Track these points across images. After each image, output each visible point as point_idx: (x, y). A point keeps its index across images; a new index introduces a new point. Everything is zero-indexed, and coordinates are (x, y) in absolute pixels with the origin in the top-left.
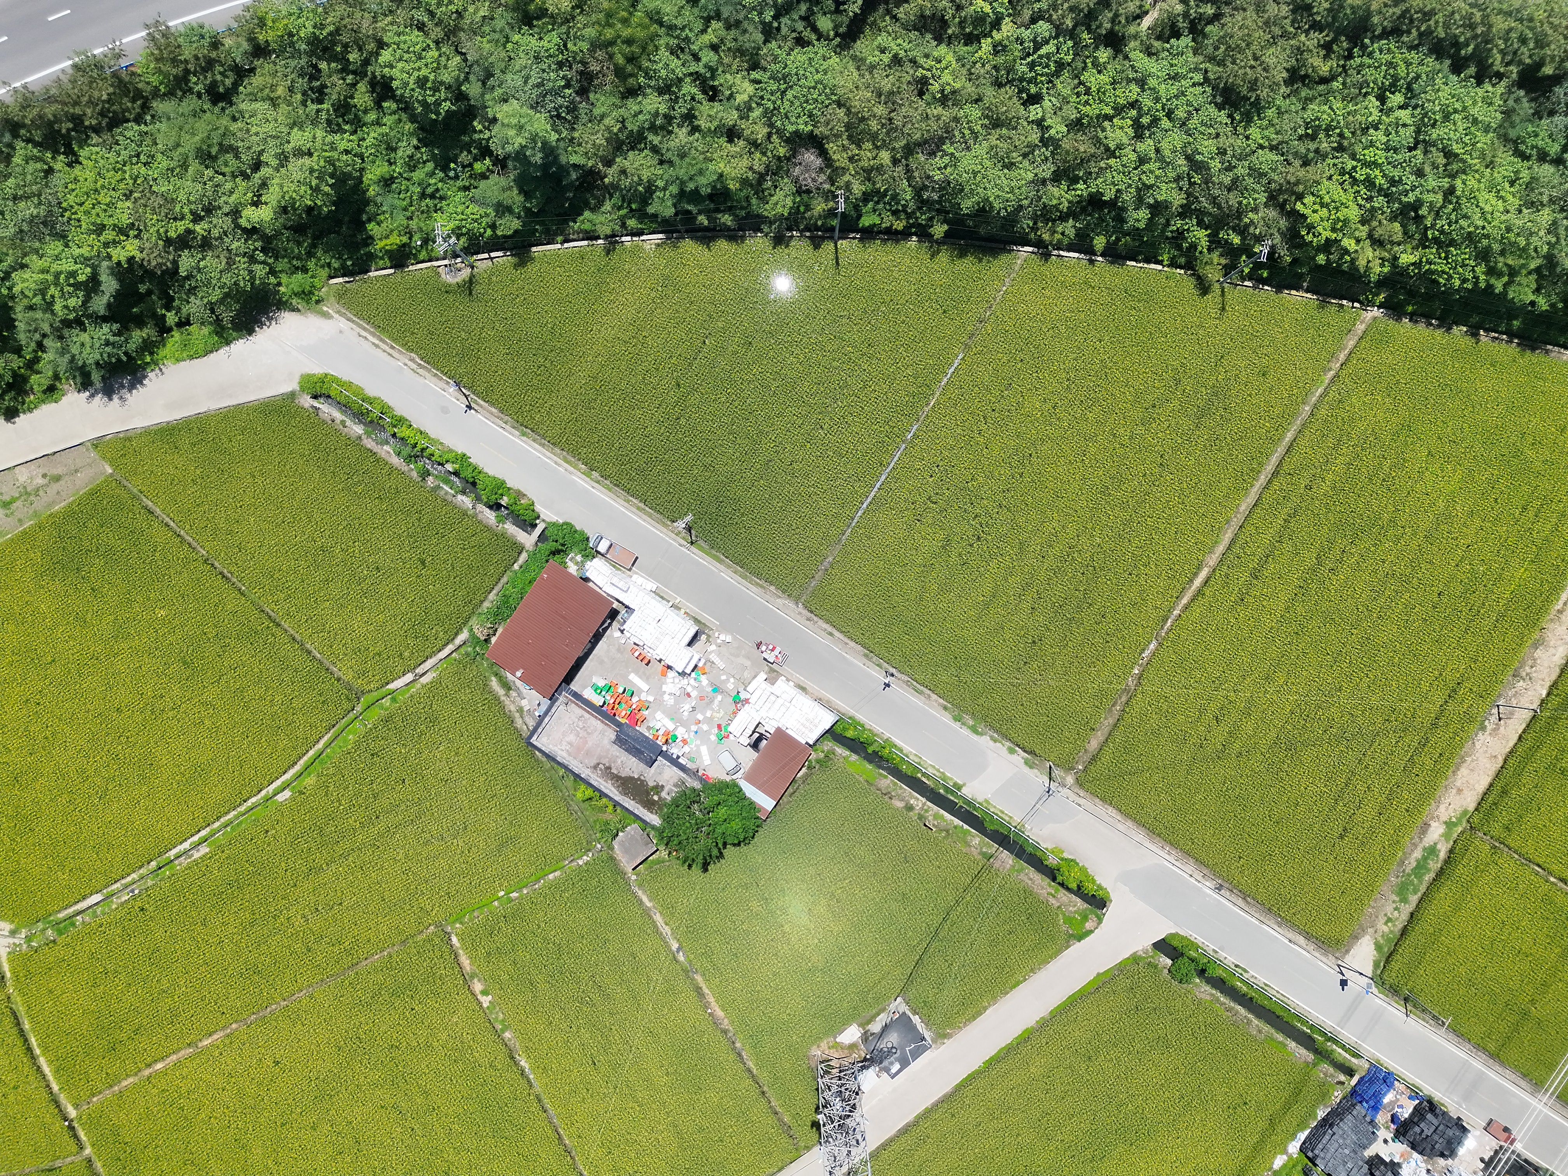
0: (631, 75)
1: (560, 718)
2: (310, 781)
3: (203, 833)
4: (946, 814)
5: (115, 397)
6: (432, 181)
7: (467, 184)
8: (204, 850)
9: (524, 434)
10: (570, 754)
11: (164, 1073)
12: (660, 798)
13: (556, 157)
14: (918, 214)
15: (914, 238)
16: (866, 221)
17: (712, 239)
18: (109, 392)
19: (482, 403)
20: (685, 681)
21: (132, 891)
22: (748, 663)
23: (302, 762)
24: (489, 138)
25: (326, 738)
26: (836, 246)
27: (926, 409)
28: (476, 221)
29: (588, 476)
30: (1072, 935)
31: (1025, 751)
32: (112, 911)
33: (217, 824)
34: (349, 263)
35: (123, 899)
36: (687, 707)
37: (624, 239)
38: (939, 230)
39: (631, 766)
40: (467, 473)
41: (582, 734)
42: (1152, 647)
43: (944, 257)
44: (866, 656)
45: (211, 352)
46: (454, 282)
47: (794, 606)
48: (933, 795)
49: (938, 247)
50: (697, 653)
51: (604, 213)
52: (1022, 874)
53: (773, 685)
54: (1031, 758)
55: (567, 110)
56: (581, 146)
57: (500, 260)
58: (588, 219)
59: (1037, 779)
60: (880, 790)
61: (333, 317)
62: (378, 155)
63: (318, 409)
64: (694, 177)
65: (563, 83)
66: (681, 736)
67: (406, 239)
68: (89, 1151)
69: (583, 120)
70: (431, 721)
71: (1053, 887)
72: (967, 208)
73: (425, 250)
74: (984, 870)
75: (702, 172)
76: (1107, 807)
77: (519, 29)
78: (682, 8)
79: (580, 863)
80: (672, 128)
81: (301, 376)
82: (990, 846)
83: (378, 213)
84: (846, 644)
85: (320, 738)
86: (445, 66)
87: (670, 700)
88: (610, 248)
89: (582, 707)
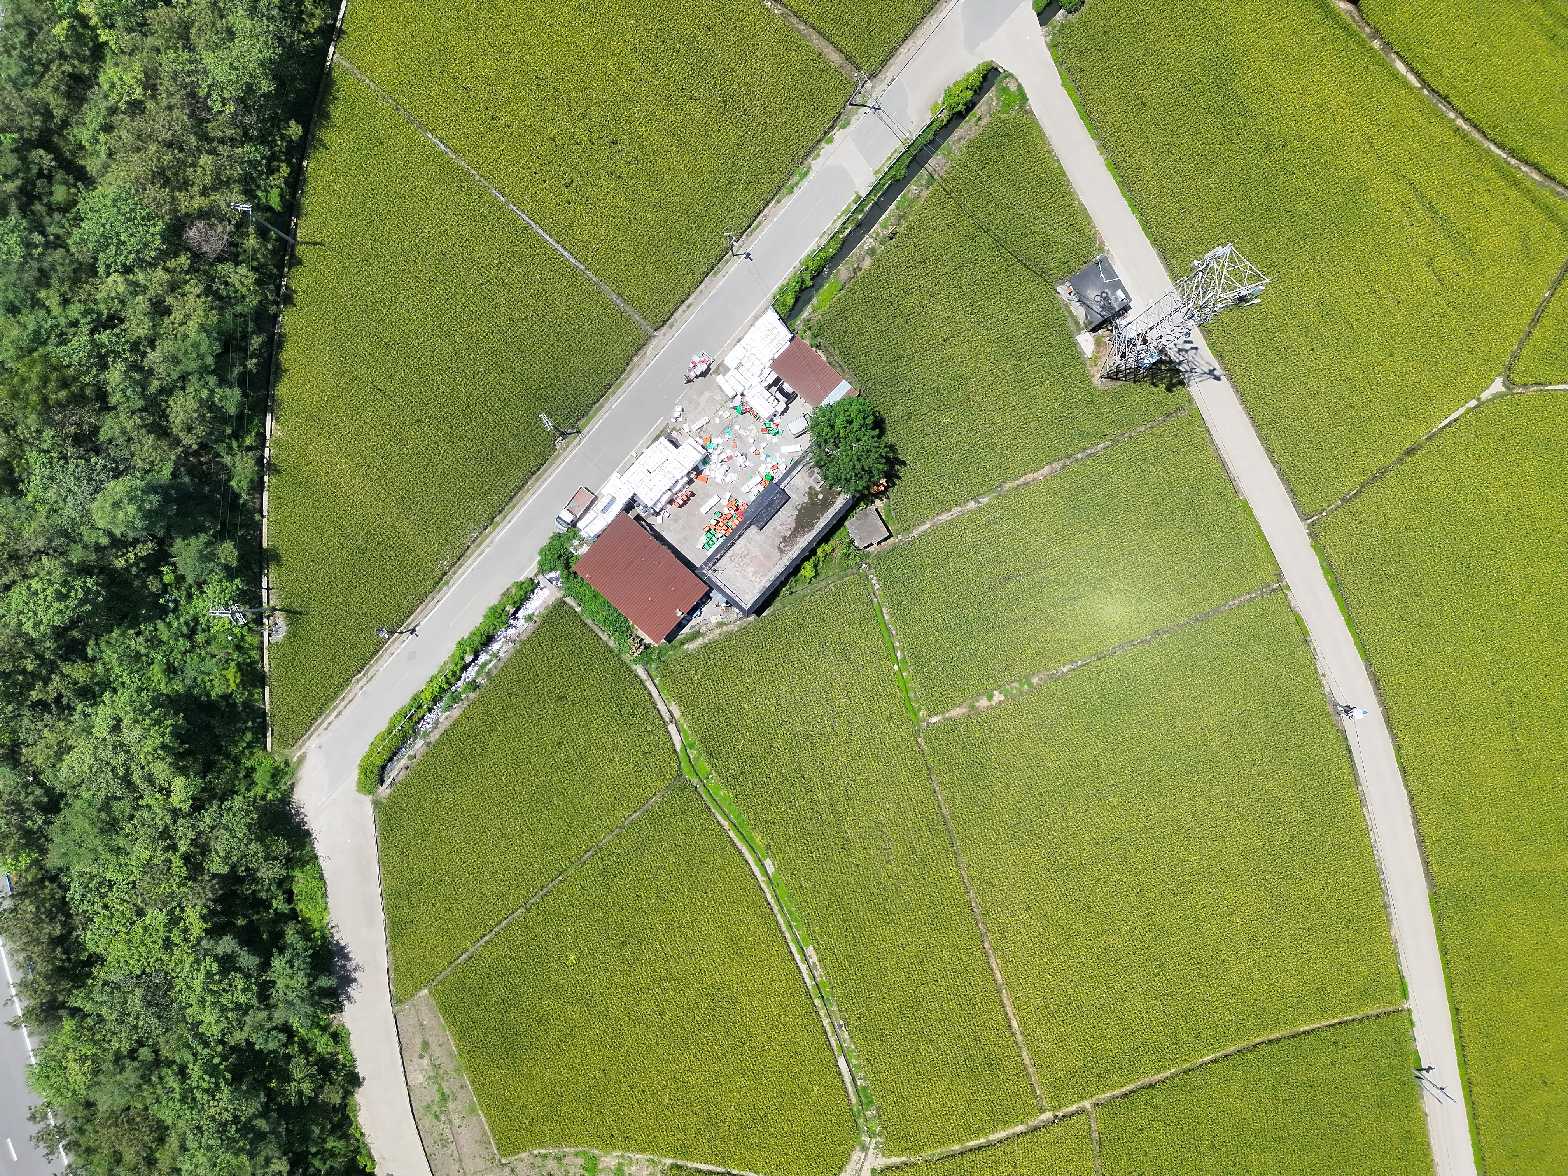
0: (82, 390)
1: (729, 579)
2: (758, 839)
3: (794, 949)
4: (884, 216)
5: (354, 975)
6: (175, 625)
7: (185, 593)
8: (810, 951)
9: (447, 583)
10: (766, 575)
11: (1022, 1020)
12: (821, 492)
13: (162, 486)
14: (276, 148)
15: (305, 163)
16: (275, 200)
17: (278, 365)
18: (347, 981)
19: (410, 619)
20: (714, 457)
21: (841, 1026)
22: (707, 394)
23: (739, 844)
24: (135, 554)
25: (720, 818)
26: (302, 243)
27: (477, 177)
28: (223, 591)
29: (498, 524)
30: (1021, 107)
31: (831, 128)
32: (856, 1048)
33: (788, 935)
34: (250, 724)
35: (847, 1037)
36: (740, 460)
37: (266, 455)
38: (294, 130)
39: (786, 517)
40: (477, 640)
41: (747, 560)
43: (326, 135)
44: (716, 274)
45: (322, 875)
46: (286, 628)
47: (656, 340)
48: (863, 226)
49: (313, 138)
50: (688, 441)
51: (234, 465)
52: (953, 148)
53: (729, 369)
54: (840, 123)
55: (114, 465)
56: (152, 462)
57: (271, 580)
58: (240, 483)
59: (861, 118)
60: (850, 279)
61: (304, 753)
62: (141, 673)
63: (394, 780)
64: (201, 357)
65: (83, 462)
66: (768, 471)
67: (232, 664)
68: (1087, 1104)
69: (127, 454)
70: (718, 712)
71: (970, 119)
72: (268, 87)
73: (249, 649)
74: (944, 186)
75: (196, 346)
76: (899, 51)
77: (21, 494)
78: (18, 322)
79: (878, 586)
80: (146, 364)
81: (358, 791)
82: (921, 176)
83: (202, 686)
84: (701, 292)
85: (718, 822)
86: (49, 573)
87: (732, 477)
88: (274, 469)
89: (722, 556)
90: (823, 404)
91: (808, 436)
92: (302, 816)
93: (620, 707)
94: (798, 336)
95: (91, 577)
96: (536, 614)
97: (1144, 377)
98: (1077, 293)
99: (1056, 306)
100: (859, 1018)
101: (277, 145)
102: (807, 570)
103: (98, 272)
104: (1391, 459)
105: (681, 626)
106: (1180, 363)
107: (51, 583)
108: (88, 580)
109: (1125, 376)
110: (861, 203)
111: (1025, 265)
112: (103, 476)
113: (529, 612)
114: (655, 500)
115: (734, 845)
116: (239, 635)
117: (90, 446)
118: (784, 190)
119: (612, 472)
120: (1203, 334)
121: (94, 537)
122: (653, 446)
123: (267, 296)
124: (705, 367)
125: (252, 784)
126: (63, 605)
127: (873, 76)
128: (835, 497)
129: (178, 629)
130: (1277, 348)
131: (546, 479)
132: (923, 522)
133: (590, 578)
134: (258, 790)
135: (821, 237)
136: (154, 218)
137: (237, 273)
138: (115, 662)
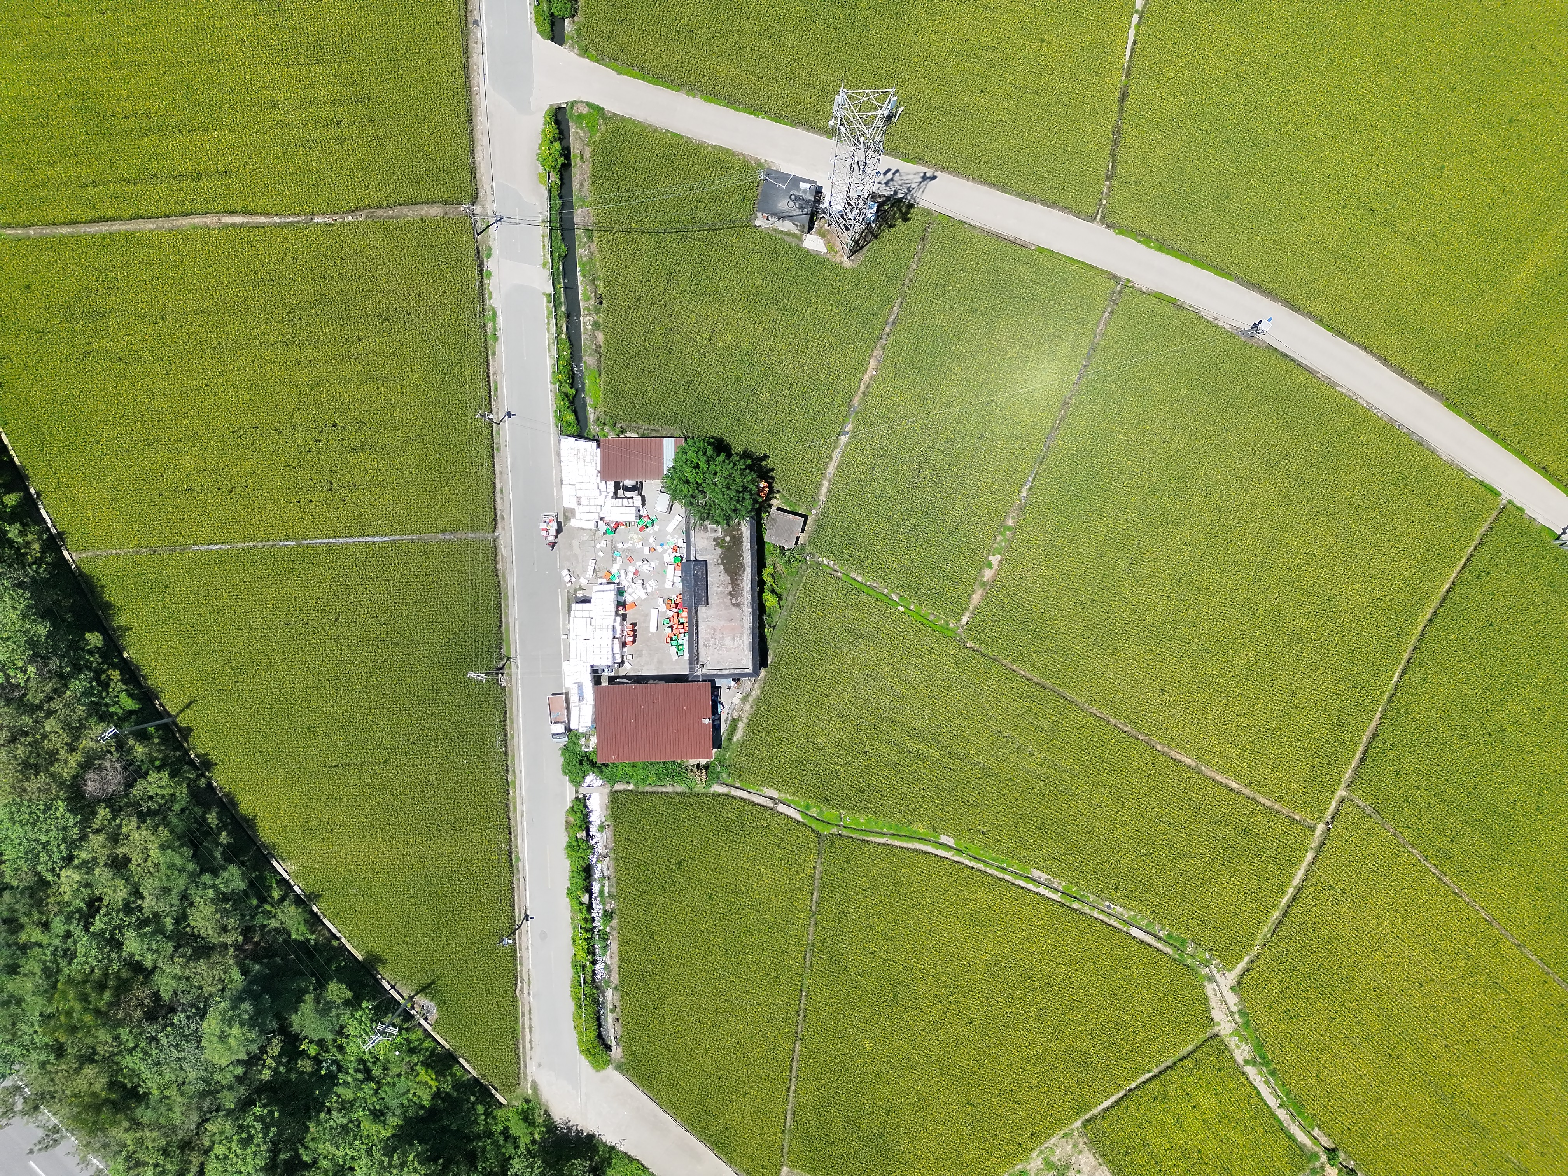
0: (118, 977)
1: (719, 662)
2: (920, 828)
3: (1022, 883)
4: (580, 292)
6: (350, 1079)
7: (335, 1050)
8: (1035, 873)
9: (518, 859)
10: (742, 633)
11: (1236, 777)
12: (726, 536)
13: (244, 991)
14: (94, 665)
15: (125, 655)
16: (129, 703)
17: (245, 819)
20: (625, 583)
21: (1109, 907)
22: (575, 543)
23: (910, 845)
24: (272, 1057)
25: (877, 840)
26: (178, 715)
27: (260, 545)
28: (360, 1023)
29: (514, 782)
31: (481, 265)
32: (1135, 911)
33: (1008, 877)
34: (472, 1098)
35: (1121, 910)
36: (645, 567)
37: (299, 892)
38: (94, 639)
39: (717, 578)
40: (579, 880)
41: (718, 635)
42: (320, 220)
43: (121, 620)
44: (498, 449)
45: (629, 1157)
46: (433, 1004)
47: (501, 538)
48: (572, 314)
49: (114, 630)
50: (594, 590)
51: (282, 923)
52: (583, 195)
53: (574, 509)
54: (484, 255)
55: (194, 1010)
56: (220, 979)
57: (388, 979)
58: (299, 932)
59: (495, 238)
60: (599, 361)
61: (532, 1081)
62: (359, 1137)
63: (616, 1038)
64: (182, 870)
65: (169, 1029)
66: (673, 555)
67: (418, 1068)
68: (1341, 793)
69: (195, 992)
70: (803, 764)
71: (575, 162)
72: (45, 628)
73: (420, 1045)
74: (602, 228)
75: (171, 866)
76: (477, 162)
77: (146, 1095)
78: (25, 975)
79: (832, 563)
80: (147, 913)
81: (598, 1071)
82: (579, 236)
83: (412, 1104)
84: (501, 473)
85: (879, 844)
86: (222, 1133)
87: (651, 584)
88: (314, 897)
89: (697, 651)
90: (665, 472)
91: (677, 505)
92: (574, 1128)
93: (728, 829)
94: (602, 439)
95: (256, 1106)
96: (604, 820)
97: (879, 228)
98: (773, 215)
99: (767, 237)
100: (1117, 888)
101: (92, 662)
102: (770, 601)
103: (49, 882)
104: (1114, 117)
105: (716, 728)
106: (896, 193)
107: (229, 1139)
108: (255, 1110)
109: (865, 240)
110: (554, 298)
111: (716, 230)
112: (193, 1026)
113: (598, 823)
114: (610, 656)
115: (907, 849)
116: (403, 1042)
117: (164, 1012)
118: (490, 342)
119: (560, 666)
120: (893, 156)
121: (229, 1076)
122: (571, 619)
123: (189, 778)
124: (555, 525)
125: (515, 1141)
126: (252, 1146)
127: (474, 200)
128: (739, 530)
129: (355, 1080)
130: (955, 115)
131: (518, 715)
132: (820, 484)
133: (618, 757)
134: (525, 1140)
135: (549, 351)
136: (51, 804)
137: (150, 783)
138: (332, 1149)
